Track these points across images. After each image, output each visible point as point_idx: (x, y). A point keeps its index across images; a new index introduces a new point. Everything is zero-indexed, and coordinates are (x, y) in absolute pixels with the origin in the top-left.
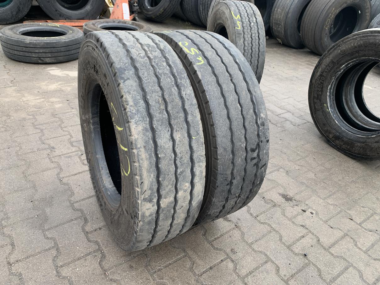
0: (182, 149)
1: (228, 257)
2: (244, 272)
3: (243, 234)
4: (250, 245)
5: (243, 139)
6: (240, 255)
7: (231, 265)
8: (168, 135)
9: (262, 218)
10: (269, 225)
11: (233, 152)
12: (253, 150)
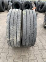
0: (15, 30)
1: (29, 55)
2: (30, 59)
3: (34, 52)
4: (34, 55)
5: (29, 31)
6: (31, 55)
7: (28, 56)
8: (12, 27)
9: (40, 50)
10: (41, 52)
11: (26, 33)
12: (32, 34)
